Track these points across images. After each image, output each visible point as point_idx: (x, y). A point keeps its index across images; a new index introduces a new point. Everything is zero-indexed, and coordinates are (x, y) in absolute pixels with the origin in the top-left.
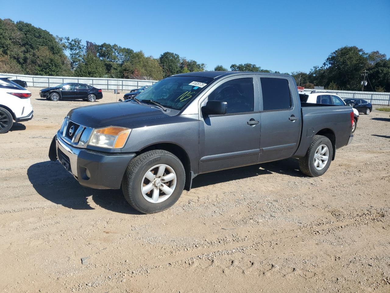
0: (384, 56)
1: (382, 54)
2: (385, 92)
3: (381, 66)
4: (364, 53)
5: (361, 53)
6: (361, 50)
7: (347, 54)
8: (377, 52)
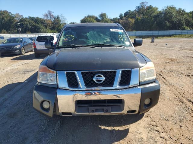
0: (22, 16)
1: (21, 15)
2: (31, 33)
3: (23, 21)
4: (12, 14)
5: (10, 14)
6: (10, 13)
7: (4, 15)
8: (18, 14)
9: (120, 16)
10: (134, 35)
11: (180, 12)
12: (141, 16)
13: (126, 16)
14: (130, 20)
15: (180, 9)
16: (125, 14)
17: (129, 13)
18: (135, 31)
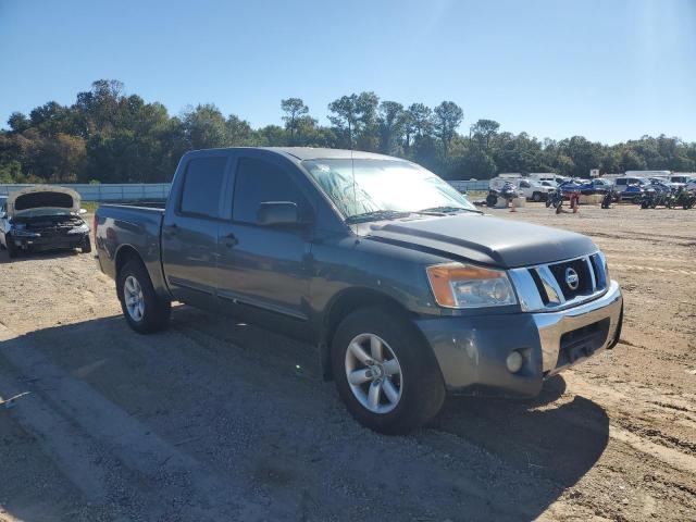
9: (11, 122)
10: (97, 197)
11: (235, 128)
12: (109, 128)
13: (42, 126)
14: (66, 139)
15: (234, 118)
16: (34, 114)
17: (52, 112)
18: (98, 184)
